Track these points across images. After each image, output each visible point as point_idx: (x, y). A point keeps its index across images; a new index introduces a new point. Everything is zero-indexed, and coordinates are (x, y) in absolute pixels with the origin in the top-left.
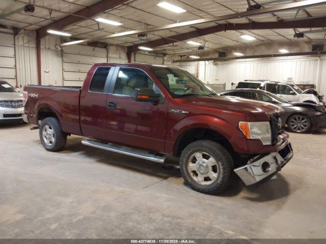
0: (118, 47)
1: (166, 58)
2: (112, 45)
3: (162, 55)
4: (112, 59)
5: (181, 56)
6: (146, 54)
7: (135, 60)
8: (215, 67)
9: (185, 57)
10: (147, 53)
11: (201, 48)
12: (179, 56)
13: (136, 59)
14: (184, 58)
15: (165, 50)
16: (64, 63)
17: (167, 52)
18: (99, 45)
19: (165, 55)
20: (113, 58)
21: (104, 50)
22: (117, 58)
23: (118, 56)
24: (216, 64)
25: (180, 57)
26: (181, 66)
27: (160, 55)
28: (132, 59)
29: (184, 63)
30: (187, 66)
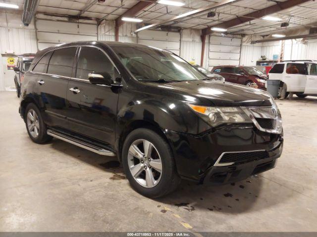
0: (192, 31)
1: (245, 39)
2: (185, 28)
3: (240, 36)
4: (185, 43)
5: (263, 36)
6: (222, 36)
8: (304, 46)
9: (268, 37)
10: (222, 34)
11: (284, 24)
13: (210, 41)
14: (266, 38)
15: (243, 30)
17: (246, 32)
18: (173, 30)
19: (243, 35)
20: (187, 41)
21: (178, 34)
22: (190, 42)
23: (191, 40)
24: (305, 43)
25: (262, 37)
26: (262, 47)
27: (239, 36)
28: (206, 42)
29: (266, 44)
30: (270, 46)
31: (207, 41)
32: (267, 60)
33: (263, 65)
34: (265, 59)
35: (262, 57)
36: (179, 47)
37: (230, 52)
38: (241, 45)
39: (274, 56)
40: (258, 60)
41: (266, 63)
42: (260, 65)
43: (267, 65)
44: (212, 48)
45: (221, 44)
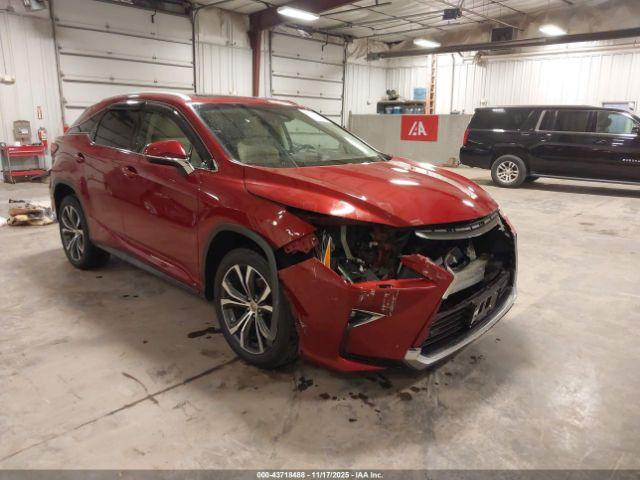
1: (351, 48)
2: (205, 6)
3: (342, 41)
4: (207, 47)
5: (390, 44)
6: (300, 36)
7: (270, 51)
8: (479, 69)
9: (400, 45)
12: (385, 43)
13: (273, 48)
14: (395, 48)
16: (61, 57)
17: (355, 30)
19: (349, 38)
20: (211, 44)
21: (184, 21)
22: (219, 45)
23: (222, 40)
24: (482, 63)
25: (386, 46)
26: (388, 69)
27: (338, 40)
28: (262, 48)
29: (396, 62)
30: (405, 68)
31: (264, 46)
32: (399, 100)
33: (393, 112)
34: (395, 99)
35: (388, 92)
36: (192, 60)
37: (321, 79)
38: (344, 62)
39: (417, 92)
40: (379, 100)
41: (398, 108)
42: (385, 112)
43: (401, 111)
44: (279, 65)
45: (298, 58)
